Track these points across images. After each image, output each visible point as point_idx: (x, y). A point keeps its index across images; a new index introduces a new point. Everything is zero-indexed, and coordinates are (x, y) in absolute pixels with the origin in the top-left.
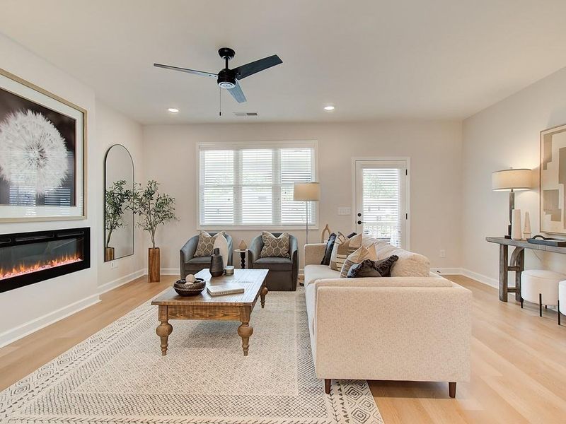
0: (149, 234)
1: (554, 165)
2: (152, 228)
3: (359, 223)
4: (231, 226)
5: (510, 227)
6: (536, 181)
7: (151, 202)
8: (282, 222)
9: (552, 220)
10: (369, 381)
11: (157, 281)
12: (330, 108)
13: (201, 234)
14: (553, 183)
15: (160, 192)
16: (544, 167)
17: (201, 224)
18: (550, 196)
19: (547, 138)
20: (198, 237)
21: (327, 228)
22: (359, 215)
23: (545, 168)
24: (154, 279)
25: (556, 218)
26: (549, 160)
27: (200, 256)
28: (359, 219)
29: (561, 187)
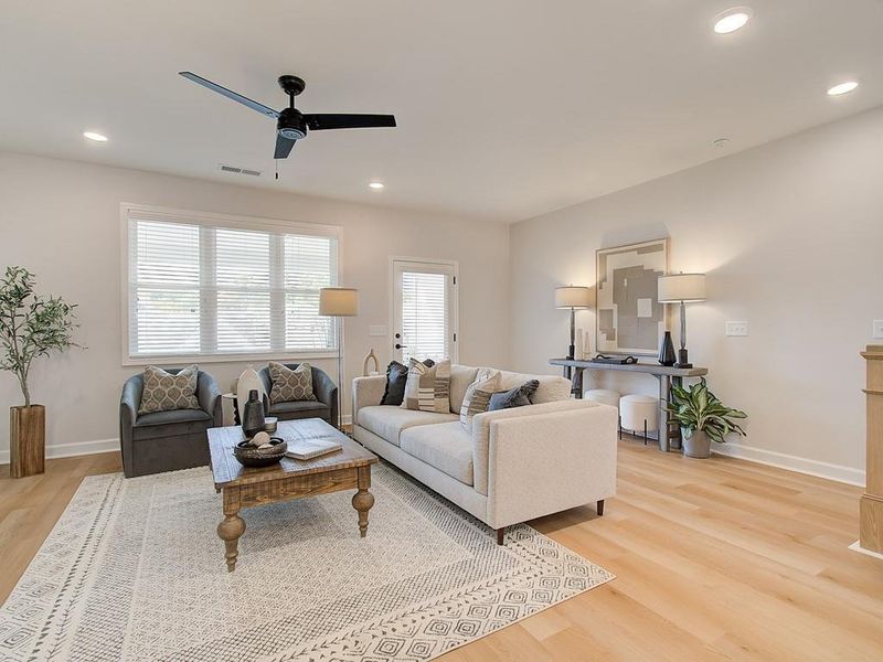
0: (13, 378)
1: (609, 285)
2: (19, 364)
3: (398, 347)
4: (196, 355)
5: (572, 348)
6: (593, 299)
7: (19, 311)
8: (287, 347)
9: (607, 339)
10: (528, 523)
11: (38, 473)
12: (376, 186)
13: (147, 372)
14: (608, 303)
15: (43, 291)
16: (599, 286)
17: (132, 354)
18: (605, 315)
19: (602, 258)
20: (141, 377)
21: (372, 355)
22: (398, 336)
23: (601, 288)
24: (31, 468)
25: (610, 337)
26: (605, 280)
27: (153, 412)
28: (397, 341)
29: (615, 308)
